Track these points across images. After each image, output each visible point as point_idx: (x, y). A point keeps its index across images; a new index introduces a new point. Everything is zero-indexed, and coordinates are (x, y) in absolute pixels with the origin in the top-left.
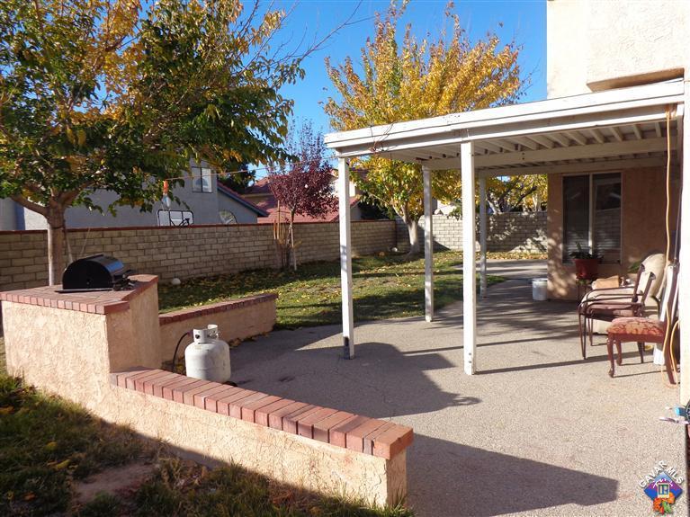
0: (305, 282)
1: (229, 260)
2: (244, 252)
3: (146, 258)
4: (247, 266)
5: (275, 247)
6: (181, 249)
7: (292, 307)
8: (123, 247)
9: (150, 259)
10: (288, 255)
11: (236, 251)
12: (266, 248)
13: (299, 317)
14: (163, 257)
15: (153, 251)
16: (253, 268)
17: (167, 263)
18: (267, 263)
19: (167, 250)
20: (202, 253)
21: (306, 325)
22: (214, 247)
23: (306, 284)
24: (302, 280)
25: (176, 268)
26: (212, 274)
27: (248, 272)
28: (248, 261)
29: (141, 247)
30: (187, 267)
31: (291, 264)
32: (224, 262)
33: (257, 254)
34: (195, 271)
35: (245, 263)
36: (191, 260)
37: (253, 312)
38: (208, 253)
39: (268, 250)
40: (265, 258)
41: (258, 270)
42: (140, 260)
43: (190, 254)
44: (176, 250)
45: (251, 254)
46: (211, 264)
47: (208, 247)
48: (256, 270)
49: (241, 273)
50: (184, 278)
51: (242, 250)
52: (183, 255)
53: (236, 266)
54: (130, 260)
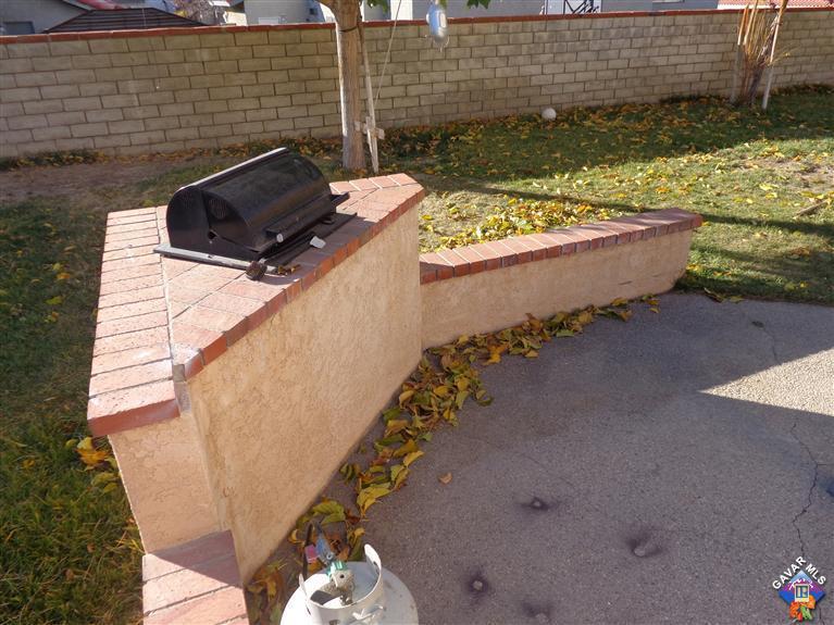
0: (777, 145)
1: (645, 78)
2: (676, 65)
3: (508, 71)
4: (677, 91)
5: (734, 55)
6: (566, 57)
7: (733, 220)
8: (477, 52)
9: (516, 74)
10: (757, 78)
11: (662, 61)
12: (717, 57)
13: (740, 257)
14: (535, 69)
15: (521, 60)
16: (686, 94)
17: (542, 80)
18: (713, 85)
19: (544, 58)
20: (599, 65)
21: (751, 290)
22: (625, 53)
23: (780, 148)
24: (770, 138)
25: (556, 90)
26: (613, 102)
27: (675, 100)
28: (679, 80)
29: (503, 53)
30: (573, 88)
31: (760, 89)
32: (637, 82)
33: (698, 68)
34: (584, 96)
35: (673, 84)
36: (580, 76)
37: (636, 255)
38: (612, 64)
39: (722, 61)
40: (712, 76)
41: (694, 99)
42: (499, 73)
43: (580, 66)
44: (559, 58)
45: (687, 69)
46: (614, 84)
47: (612, 53)
48: (690, 99)
49: (663, 102)
50: (565, 107)
51: (673, 60)
52: (570, 67)
53: (656, 90)
54: (486, 73)
